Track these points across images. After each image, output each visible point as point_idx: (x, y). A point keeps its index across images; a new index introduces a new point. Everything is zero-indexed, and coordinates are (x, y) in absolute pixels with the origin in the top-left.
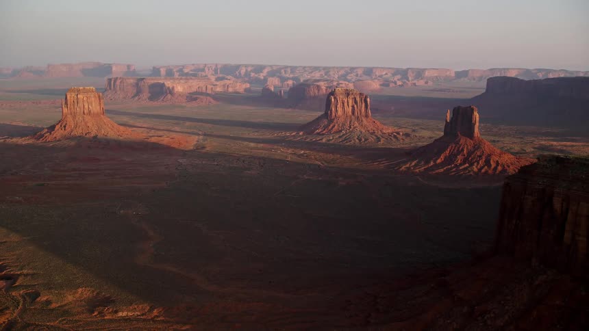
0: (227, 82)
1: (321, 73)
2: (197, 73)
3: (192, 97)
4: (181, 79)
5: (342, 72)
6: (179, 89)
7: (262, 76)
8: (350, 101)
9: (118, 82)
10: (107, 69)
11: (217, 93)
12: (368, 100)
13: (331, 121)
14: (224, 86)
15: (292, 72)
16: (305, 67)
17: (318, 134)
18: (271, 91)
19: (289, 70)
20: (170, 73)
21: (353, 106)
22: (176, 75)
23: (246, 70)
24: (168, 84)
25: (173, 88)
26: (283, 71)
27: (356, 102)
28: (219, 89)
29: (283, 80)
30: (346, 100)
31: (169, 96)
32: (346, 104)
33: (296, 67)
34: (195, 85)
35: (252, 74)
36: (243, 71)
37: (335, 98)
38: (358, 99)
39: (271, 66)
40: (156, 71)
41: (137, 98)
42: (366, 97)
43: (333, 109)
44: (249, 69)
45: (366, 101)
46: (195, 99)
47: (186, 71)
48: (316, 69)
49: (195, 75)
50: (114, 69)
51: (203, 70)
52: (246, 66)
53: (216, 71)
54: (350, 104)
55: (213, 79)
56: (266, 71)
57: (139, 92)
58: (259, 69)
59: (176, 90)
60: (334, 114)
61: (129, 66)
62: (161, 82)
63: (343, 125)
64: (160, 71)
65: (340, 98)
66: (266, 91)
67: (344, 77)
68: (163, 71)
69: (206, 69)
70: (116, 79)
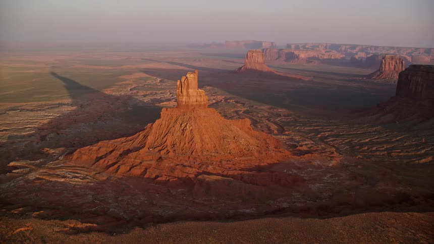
0: (331, 53)
1: (394, 51)
2: (314, 47)
3: (309, 60)
4: (303, 50)
5: (409, 51)
6: (302, 56)
7: (354, 51)
8: (393, 63)
9: (268, 51)
10: (260, 44)
11: (324, 60)
12: (404, 62)
13: (382, 73)
14: (329, 55)
15: (375, 49)
16: (384, 47)
17: (373, 79)
18: (356, 59)
19: (373, 48)
20: (297, 47)
21: (395, 66)
22: (301, 49)
23: (346, 48)
24: (296, 53)
25: (299, 55)
26: (369, 49)
27: (396, 63)
28: (326, 57)
29: (368, 53)
30: (391, 62)
31: (296, 59)
32: (391, 64)
33: (378, 47)
34: (312, 54)
35: (349, 50)
36: (343, 48)
37: (385, 61)
38: (398, 62)
39: (362, 46)
40: (289, 46)
41: (278, 60)
42: (403, 61)
43: (383, 66)
44: (347, 47)
45: (402, 63)
46: (311, 62)
47: (307, 47)
48: (392, 48)
49: (313, 49)
50: (263, 44)
51: (318, 47)
52: (346, 45)
53: (326, 48)
54: (393, 64)
55: (323, 52)
56: (357, 49)
57: (279, 57)
58: (354, 47)
59: (300, 56)
60: (383, 69)
61: (272, 43)
62: (292, 51)
63: (388, 75)
64: (291, 47)
65: (388, 60)
66: (353, 59)
67: (409, 54)
68: (293, 46)
69: (320, 46)
70: (267, 49)
